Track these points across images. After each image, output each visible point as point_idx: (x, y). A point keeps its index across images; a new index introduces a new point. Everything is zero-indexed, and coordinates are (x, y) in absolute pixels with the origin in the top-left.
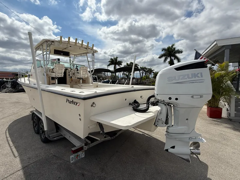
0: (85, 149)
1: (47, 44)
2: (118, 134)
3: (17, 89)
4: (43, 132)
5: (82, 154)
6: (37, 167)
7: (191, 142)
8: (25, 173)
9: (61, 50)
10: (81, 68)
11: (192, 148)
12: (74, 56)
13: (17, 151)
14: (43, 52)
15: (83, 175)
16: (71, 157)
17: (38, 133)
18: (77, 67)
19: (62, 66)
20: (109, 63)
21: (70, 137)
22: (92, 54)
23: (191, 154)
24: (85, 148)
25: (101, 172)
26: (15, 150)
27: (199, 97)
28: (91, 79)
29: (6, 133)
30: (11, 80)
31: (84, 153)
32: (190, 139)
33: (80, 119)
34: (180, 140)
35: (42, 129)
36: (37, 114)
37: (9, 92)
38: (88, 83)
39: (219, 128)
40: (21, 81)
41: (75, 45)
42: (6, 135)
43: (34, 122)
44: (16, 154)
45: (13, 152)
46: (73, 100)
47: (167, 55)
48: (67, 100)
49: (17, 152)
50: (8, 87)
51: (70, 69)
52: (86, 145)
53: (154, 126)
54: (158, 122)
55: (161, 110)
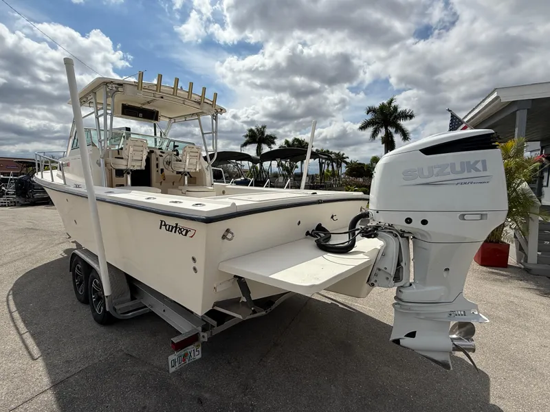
0: (202, 340)
1: (108, 90)
2: (277, 303)
3: (29, 198)
4: (101, 298)
5: (195, 353)
6: (88, 382)
7: (452, 324)
8: (60, 398)
9: (139, 106)
10: (187, 149)
11: (454, 336)
12: (168, 120)
13: (38, 344)
14: (97, 111)
15: (200, 401)
16: (171, 358)
17: (85, 300)
18: (175, 146)
19: (141, 144)
20: (245, 140)
21: (164, 311)
22: (213, 115)
23: (454, 350)
24: (203, 337)
25: (243, 394)
26: (33, 342)
27: (478, 217)
28: (209, 177)
29: (8, 301)
30: (14, 176)
31: (200, 349)
32: (450, 315)
33: (195, 269)
34: (430, 318)
35: (95, 291)
36: (83, 256)
37: (12, 206)
38: (203, 184)
39: (504, 289)
40: (42, 177)
41: (173, 95)
42: (9, 307)
43: (75, 276)
44: (35, 351)
45: (27, 348)
46: (177, 224)
47: (377, 123)
48: (163, 224)
49: (38, 346)
50: (7, 194)
51: (158, 152)
52: (204, 330)
53: (367, 286)
54: (376, 275)
55: (386, 248)
